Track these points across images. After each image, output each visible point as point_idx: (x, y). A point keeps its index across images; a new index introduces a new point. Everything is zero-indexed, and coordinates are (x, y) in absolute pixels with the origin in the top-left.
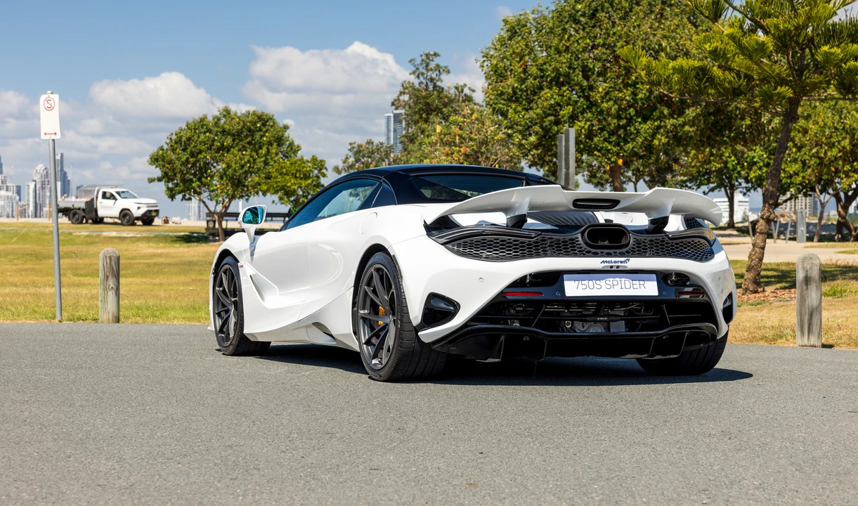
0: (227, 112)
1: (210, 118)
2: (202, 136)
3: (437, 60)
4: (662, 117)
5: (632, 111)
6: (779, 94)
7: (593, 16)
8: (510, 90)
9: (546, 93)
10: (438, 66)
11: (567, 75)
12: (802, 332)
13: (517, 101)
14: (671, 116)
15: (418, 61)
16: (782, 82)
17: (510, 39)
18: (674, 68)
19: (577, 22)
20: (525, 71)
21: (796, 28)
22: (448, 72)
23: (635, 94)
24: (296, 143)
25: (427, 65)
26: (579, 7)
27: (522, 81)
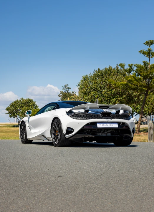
0: (22, 99)
1: (19, 100)
2: (17, 104)
3: (68, 86)
4: (117, 97)
5: (111, 96)
6: (144, 89)
7: (102, 75)
8: (84, 92)
9: (92, 92)
10: (68, 87)
11: (97, 88)
12: (149, 140)
13: (86, 94)
14: (120, 97)
15: (64, 86)
16: (145, 87)
17: (84, 81)
18: (120, 84)
19: (99, 77)
20: (87, 88)
21: (148, 75)
22: (70, 89)
23: (111, 92)
24: (37, 105)
25: (66, 87)
26: (99, 73)
27: (87, 90)
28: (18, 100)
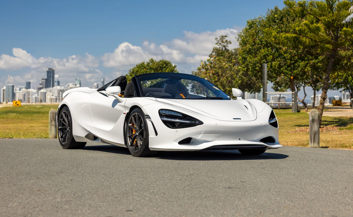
0: (152, 61)
1: (146, 63)
2: (142, 70)
3: (226, 38)
4: (308, 60)
5: (296, 57)
6: (326, 47)
7: (281, 19)
8: (248, 50)
9: (262, 50)
10: (226, 41)
11: (270, 43)
12: (311, 142)
13: (251, 54)
15: (219, 39)
16: (328, 42)
17: (250, 29)
18: (284, 37)
20: (254, 42)
22: (231, 43)
25: (222, 41)
26: (276, 16)
27: (253, 46)
28: (144, 63)
